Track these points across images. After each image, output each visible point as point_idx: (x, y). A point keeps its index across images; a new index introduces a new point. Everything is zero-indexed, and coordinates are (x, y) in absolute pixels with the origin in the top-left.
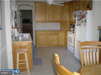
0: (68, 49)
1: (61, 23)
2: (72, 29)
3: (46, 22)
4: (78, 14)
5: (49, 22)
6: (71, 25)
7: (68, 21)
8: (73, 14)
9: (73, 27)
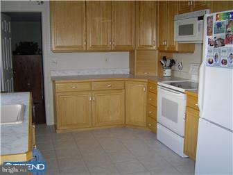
0: (158, 137)
1: (132, 52)
2: (167, 72)
3: (86, 51)
4: (215, 22)
5: (95, 49)
6: (165, 59)
7: (154, 48)
8: (175, 22)
9: (170, 66)
